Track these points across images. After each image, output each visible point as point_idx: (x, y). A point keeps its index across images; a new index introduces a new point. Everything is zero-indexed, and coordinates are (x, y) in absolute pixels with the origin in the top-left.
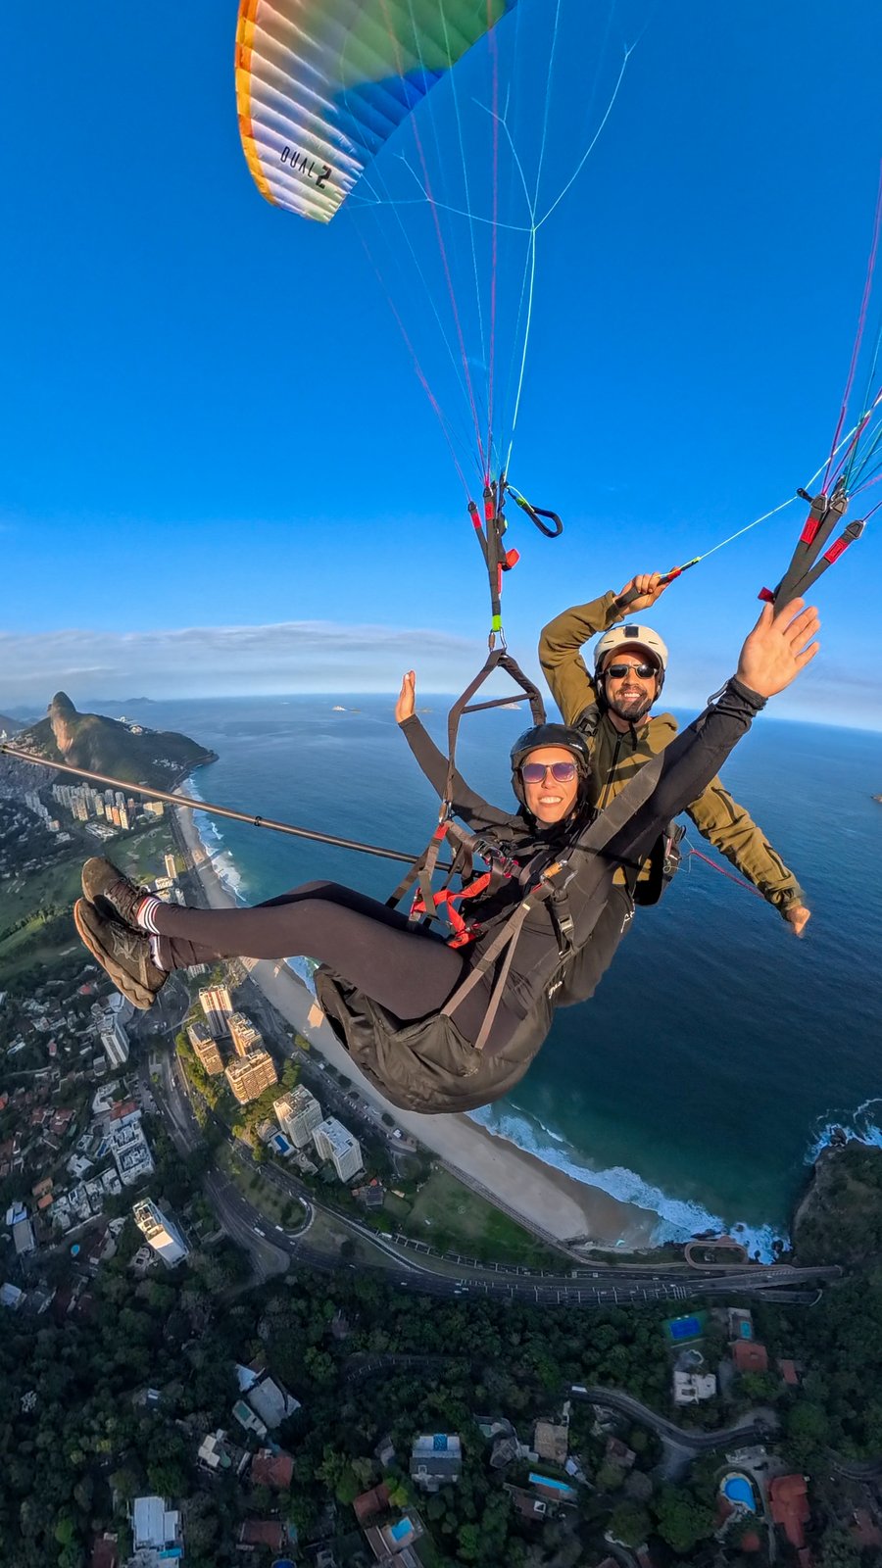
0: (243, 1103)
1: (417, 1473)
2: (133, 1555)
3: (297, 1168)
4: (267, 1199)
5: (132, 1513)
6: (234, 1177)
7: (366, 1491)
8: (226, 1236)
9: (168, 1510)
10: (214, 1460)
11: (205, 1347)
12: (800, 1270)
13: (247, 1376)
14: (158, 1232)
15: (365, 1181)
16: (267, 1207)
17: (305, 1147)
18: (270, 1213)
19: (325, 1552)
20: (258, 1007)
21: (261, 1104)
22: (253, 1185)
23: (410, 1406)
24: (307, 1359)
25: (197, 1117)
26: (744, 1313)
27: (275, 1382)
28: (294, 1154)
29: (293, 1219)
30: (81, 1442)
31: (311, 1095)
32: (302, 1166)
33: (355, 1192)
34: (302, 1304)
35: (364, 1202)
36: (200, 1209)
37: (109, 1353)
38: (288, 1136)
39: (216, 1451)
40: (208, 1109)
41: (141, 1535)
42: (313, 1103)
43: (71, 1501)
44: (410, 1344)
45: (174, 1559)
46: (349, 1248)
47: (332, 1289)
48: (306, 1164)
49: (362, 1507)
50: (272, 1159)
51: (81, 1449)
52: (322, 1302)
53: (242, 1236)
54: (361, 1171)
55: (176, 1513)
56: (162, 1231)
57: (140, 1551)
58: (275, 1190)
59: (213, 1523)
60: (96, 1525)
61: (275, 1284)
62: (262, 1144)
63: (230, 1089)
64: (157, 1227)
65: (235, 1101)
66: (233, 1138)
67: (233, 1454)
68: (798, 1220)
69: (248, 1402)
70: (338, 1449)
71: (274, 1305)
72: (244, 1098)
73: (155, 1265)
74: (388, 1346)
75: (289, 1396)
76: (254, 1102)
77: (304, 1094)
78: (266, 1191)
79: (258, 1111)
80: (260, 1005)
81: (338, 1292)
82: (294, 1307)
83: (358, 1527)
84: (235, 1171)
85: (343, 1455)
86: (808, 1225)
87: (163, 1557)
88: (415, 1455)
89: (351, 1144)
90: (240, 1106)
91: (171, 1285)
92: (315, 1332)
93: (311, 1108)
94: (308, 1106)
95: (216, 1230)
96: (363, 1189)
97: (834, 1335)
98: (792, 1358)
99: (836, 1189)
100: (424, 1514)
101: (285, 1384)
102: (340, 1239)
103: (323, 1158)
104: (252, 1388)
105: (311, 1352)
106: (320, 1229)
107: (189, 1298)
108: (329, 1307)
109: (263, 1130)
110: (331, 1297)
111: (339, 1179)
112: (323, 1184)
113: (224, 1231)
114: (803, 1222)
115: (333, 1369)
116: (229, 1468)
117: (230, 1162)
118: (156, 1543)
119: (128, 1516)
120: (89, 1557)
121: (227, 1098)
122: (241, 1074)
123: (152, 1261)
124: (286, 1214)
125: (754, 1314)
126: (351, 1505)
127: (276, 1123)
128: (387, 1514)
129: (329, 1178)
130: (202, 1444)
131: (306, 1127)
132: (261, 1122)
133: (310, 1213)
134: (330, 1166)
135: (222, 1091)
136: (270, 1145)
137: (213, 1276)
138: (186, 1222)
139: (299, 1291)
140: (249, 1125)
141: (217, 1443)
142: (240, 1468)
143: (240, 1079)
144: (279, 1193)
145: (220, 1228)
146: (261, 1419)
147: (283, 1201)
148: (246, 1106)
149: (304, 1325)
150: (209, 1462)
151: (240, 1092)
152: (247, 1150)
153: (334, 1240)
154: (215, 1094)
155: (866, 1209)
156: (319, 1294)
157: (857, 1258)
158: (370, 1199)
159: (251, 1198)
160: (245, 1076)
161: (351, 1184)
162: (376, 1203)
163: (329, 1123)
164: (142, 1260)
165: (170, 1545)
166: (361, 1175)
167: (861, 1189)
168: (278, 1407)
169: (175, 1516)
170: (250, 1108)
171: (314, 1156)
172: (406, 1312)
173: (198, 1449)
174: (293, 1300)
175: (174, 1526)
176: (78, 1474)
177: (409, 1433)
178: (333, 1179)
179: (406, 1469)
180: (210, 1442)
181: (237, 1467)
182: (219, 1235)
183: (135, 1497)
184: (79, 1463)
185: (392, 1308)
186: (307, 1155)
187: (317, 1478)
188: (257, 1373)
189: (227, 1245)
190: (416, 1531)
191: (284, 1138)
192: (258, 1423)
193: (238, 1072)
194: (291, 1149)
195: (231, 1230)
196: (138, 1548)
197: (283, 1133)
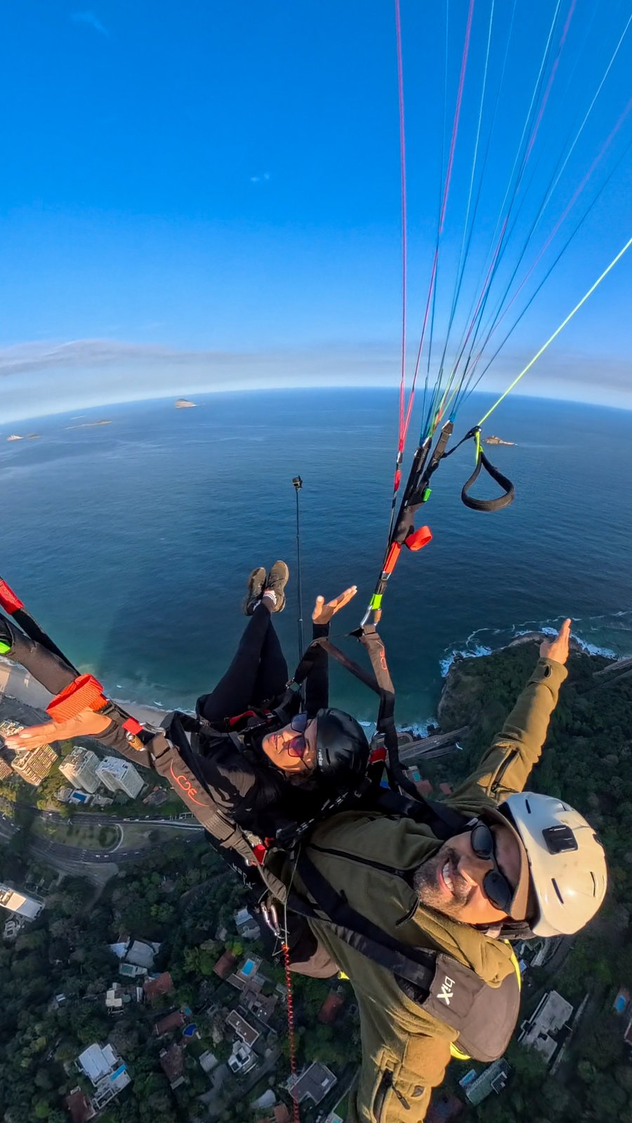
0: (37, 784)
1: (244, 932)
2: (96, 1088)
3: (98, 807)
4: (84, 837)
5: (81, 1066)
6: (53, 836)
7: (218, 959)
8: (66, 877)
9: (102, 1047)
10: (118, 1003)
11: (82, 946)
12: (444, 736)
13: (120, 948)
14: (10, 897)
15: (150, 791)
16: (87, 842)
17: (98, 791)
18: (91, 845)
19: (211, 1008)
20: (21, 714)
21: (52, 777)
22: (70, 833)
23: (225, 900)
24: (153, 913)
25: (5, 813)
26: (414, 768)
27: (140, 941)
28: (91, 799)
29: (109, 840)
30: (24, 1052)
31: (85, 749)
32: (100, 803)
33: (145, 801)
34: (135, 884)
35: (154, 804)
36: (36, 869)
37: (17, 996)
38: (83, 789)
39: (116, 997)
40: (11, 803)
41: (93, 1074)
42: (89, 754)
43: (38, 1090)
44: (214, 868)
45: (123, 1073)
46: (155, 836)
47: (152, 865)
48: (102, 801)
49: (219, 969)
50: (76, 810)
51: (25, 1057)
52: (149, 876)
53: (78, 871)
54: (145, 785)
55: (109, 1045)
56: (12, 894)
57: (98, 1083)
58: (88, 828)
59: (135, 1034)
60: (62, 1091)
61: (113, 883)
62: (65, 804)
63: (24, 781)
64: (7, 894)
65: (31, 786)
66: (40, 812)
67: (128, 992)
68: (439, 710)
69: (128, 962)
70: (191, 948)
71: (117, 895)
72: (36, 780)
73: (23, 927)
74: (201, 877)
75: (153, 944)
76: (45, 780)
77: (80, 751)
78: (81, 833)
79: (52, 785)
80: (23, 712)
81: (157, 865)
82: (131, 889)
83: (223, 981)
84: (51, 831)
85: (196, 948)
86: (445, 709)
87: (114, 1077)
88: (238, 923)
89: (126, 767)
90: (36, 788)
91: (39, 928)
92: (152, 895)
93: (89, 758)
94: (86, 757)
95: (56, 877)
96: (150, 796)
97: (468, 761)
98: (446, 782)
99: (457, 684)
100: (256, 951)
101: (145, 938)
102: (146, 835)
103: (113, 790)
104: (127, 954)
105: (154, 909)
106: (130, 835)
107: (56, 927)
108: (156, 877)
109: (61, 795)
110: (154, 870)
111: (131, 798)
112: (121, 806)
113: (62, 875)
114: (442, 710)
115: (172, 909)
116: (132, 1000)
117: (45, 829)
118: (106, 1072)
119: (80, 1070)
120: (68, 1112)
121: (25, 790)
122: (26, 761)
123: (19, 926)
124: (102, 840)
125: (419, 767)
126: (213, 972)
127: (70, 785)
128: (236, 964)
129: (123, 800)
130: (106, 998)
131: (90, 774)
132: (57, 790)
133: (119, 829)
134: (120, 792)
135: (17, 785)
136: (71, 802)
137: (66, 902)
138: (31, 886)
139: (131, 878)
140: (48, 797)
141: (116, 992)
142: (138, 997)
143: (26, 765)
144: (92, 828)
145: (58, 875)
146: (140, 966)
147: (96, 832)
148: (41, 785)
149: (143, 896)
150: (116, 1006)
151: (31, 776)
152: (56, 814)
153: (142, 837)
154: (12, 790)
155: (473, 689)
156: (144, 872)
157: (474, 718)
158: (158, 799)
159: (73, 842)
160: (29, 761)
161: (141, 796)
162: (162, 801)
163: (106, 761)
164: (12, 931)
165: (116, 1067)
166: (145, 789)
167: (469, 678)
168: (149, 954)
169: (109, 1047)
170: (45, 784)
171: (107, 792)
172: (206, 852)
173: (105, 1002)
174: (129, 885)
175: (112, 1054)
176: (33, 1072)
177: (230, 913)
178: (126, 800)
179: (236, 933)
180: (111, 994)
181: (136, 998)
182: (60, 878)
183: (78, 1055)
184: (29, 1066)
185: (196, 855)
186: (101, 795)
187: (187, 972)
188: (126, 942)
189: (68, 880)
190: (257, 963)
191: (80, 792)
192: (140, 969)
193: (22, 760)
194: (88, 796)
195: (68, 871)
196: (96, 1083)
197: (78, 790)
